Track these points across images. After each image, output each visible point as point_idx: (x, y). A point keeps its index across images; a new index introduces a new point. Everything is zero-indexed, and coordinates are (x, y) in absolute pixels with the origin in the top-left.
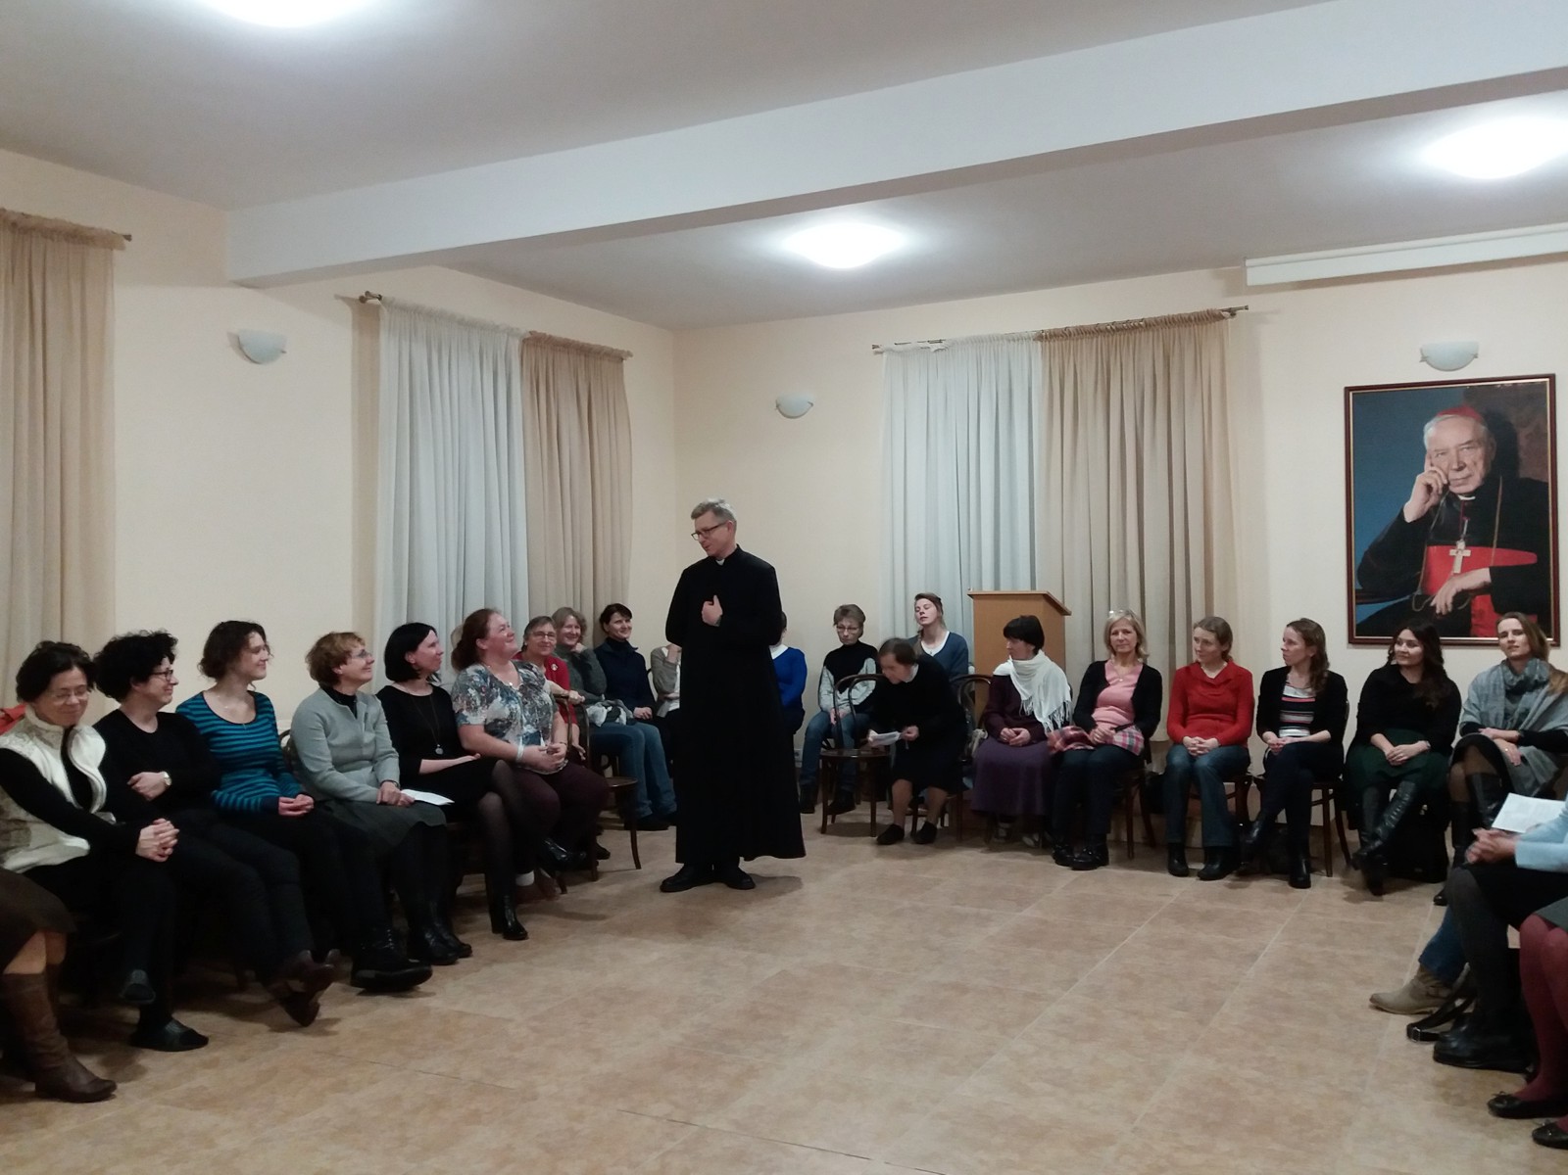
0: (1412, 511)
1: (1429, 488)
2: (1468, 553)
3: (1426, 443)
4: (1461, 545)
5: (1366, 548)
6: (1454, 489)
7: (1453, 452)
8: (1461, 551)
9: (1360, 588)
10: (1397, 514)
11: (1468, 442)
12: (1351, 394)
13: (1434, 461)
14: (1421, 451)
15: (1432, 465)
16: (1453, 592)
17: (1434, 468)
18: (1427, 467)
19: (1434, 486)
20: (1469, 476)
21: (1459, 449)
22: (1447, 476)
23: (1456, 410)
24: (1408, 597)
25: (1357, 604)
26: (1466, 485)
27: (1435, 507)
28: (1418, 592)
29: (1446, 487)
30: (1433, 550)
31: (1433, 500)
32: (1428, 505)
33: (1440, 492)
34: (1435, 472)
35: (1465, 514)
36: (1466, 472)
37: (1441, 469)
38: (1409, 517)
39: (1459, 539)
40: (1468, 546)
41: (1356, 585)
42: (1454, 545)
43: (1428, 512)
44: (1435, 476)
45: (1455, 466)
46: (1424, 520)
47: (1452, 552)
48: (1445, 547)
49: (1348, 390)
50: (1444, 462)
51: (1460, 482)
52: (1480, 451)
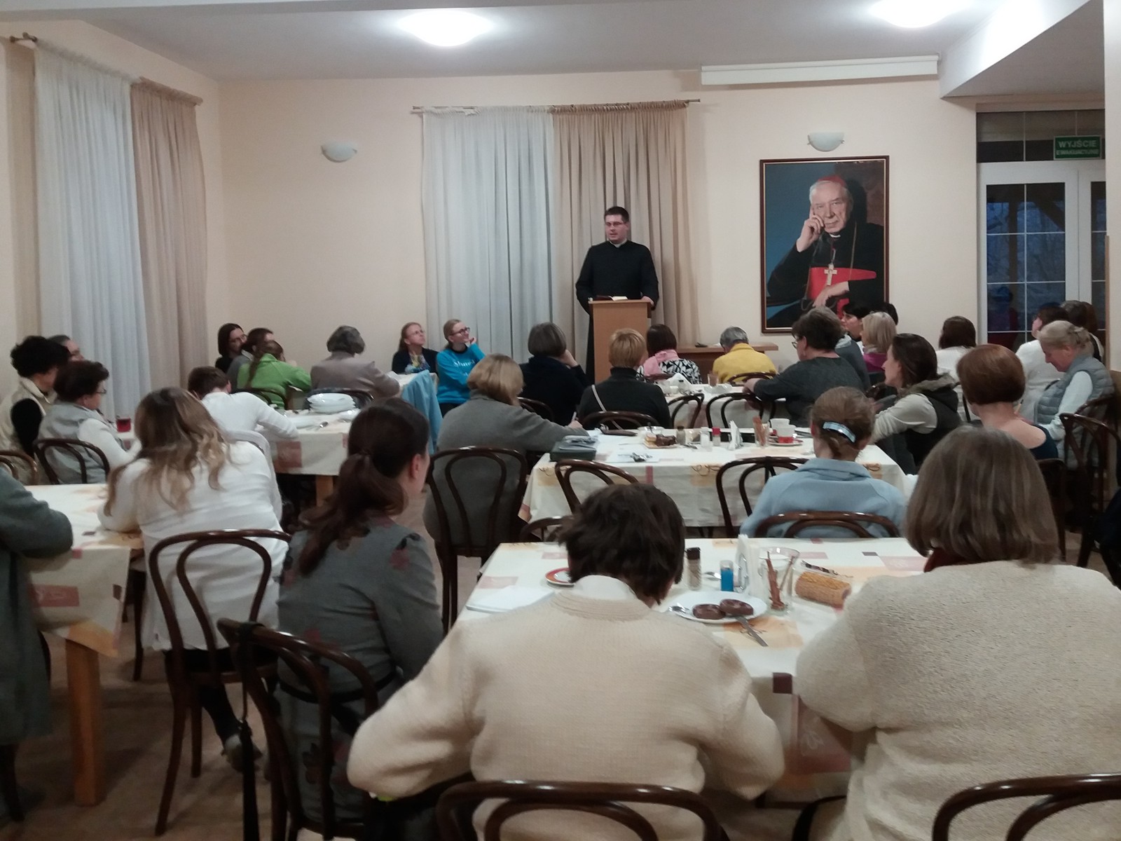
0: (801, 244)
1: (812, 229)
2: (835, 272)
3: (811, 198)
4: (831, 266)
5: (773, 269)
6: (827, 230)
7: (827, 205)
8: (831, 271)
9: (769, 296)
10: (792, 247)
11: (837, 199)
12: (764, 164)
13: (816, 213)
14: (807, 205)
15: (814, 214)
16: (826, 298)
17: (814, 216)
18: (811, 215)
19: (815, 228)
20: (837, 221)
21: (831, 204)
22: (823, 222)
23: (830, 178)
24: (798, 302)
25: (767, 306)
26: (835, 227)
27: (816, 242)
28: (805, 298)
29: (822, 229)
30: (815, 271)
31: (815, 237)
32: (811, 241)
33: (819, 232)
34: (816, 219)
35: (835, 247)
36: (835, 218)
37: (819, 216)
38: (800, 248)
39: (830, 263)
40: (836, 267)
41: (767, 294)
42: (827, 267)
43: (812, 245)
44: (816, 221)
45: (828, 215)
46: (809, 250)
47: (826, 271)
48: (822, 268)
49: (762, 162)
50: (821, 212)
51: (831, 225)
52: (843, 205)
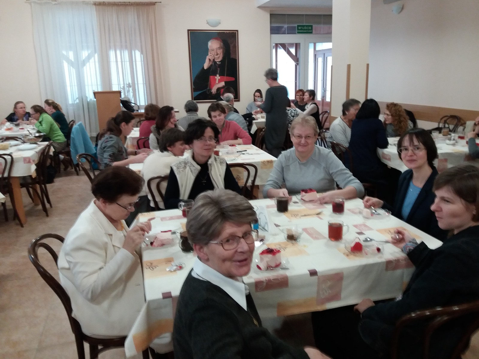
0: (206, 66)
1: (210, 60)
2: (219, 78)
3: (209, 47)
4: (218, 75)
5: (195, 76)
6: (216, 60)
7: (215, 50)
8: (218, 77)
9: (194, 87)
10: (202, 67)
11: (219, 48)
12: (189, 31)
13: (211, 53)
14: (207, 50)
15: (210, 53)
16: (216, 88)
17: (211, 54)
18: (209, 54)
19: (211, 59)
20: (219, 57)
21: (217, 49)
22: (214, 57)
23: (216, 38)
24: (205, 90)
25: (194, 92)
26: (219, 59)
27: (211, 65)
28: (208, 88)
29: (214, 60)
30: (211, 77)
31: (211, 63)
32: (210, 65)
33: (213, 61)
34: (211, 55)
35: (219, 68)
37: (212, 54)
38: (205, 68)
39: (217, 74)
40: (220, 76)
41: (193, 87)
42: (216, 76)
43: (210, 67)
44: (211, 56)
45: (216, 54)
46: (209, 68)
47: (216, 78)
48: (214, 76)
49: (188, 30)
50: (213, 53)
51: (217, 58)
52: (221, 50)
